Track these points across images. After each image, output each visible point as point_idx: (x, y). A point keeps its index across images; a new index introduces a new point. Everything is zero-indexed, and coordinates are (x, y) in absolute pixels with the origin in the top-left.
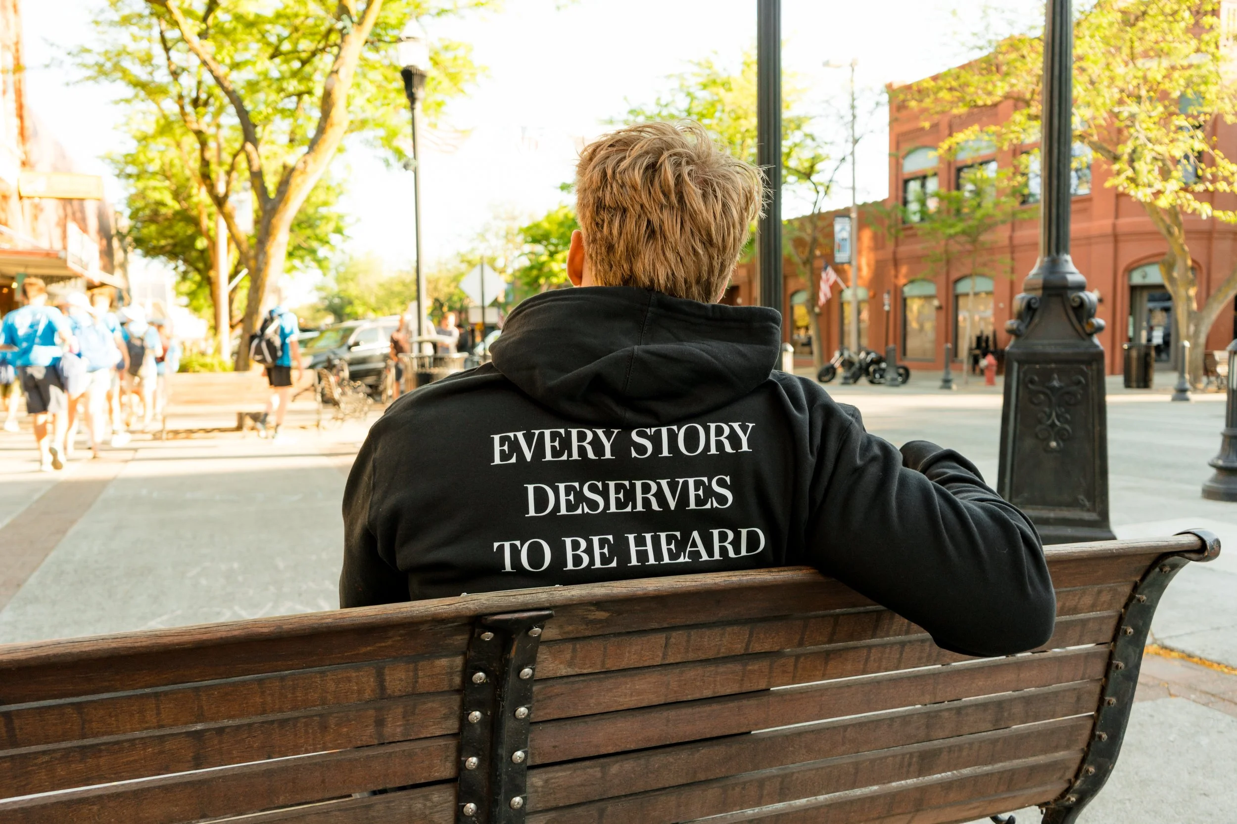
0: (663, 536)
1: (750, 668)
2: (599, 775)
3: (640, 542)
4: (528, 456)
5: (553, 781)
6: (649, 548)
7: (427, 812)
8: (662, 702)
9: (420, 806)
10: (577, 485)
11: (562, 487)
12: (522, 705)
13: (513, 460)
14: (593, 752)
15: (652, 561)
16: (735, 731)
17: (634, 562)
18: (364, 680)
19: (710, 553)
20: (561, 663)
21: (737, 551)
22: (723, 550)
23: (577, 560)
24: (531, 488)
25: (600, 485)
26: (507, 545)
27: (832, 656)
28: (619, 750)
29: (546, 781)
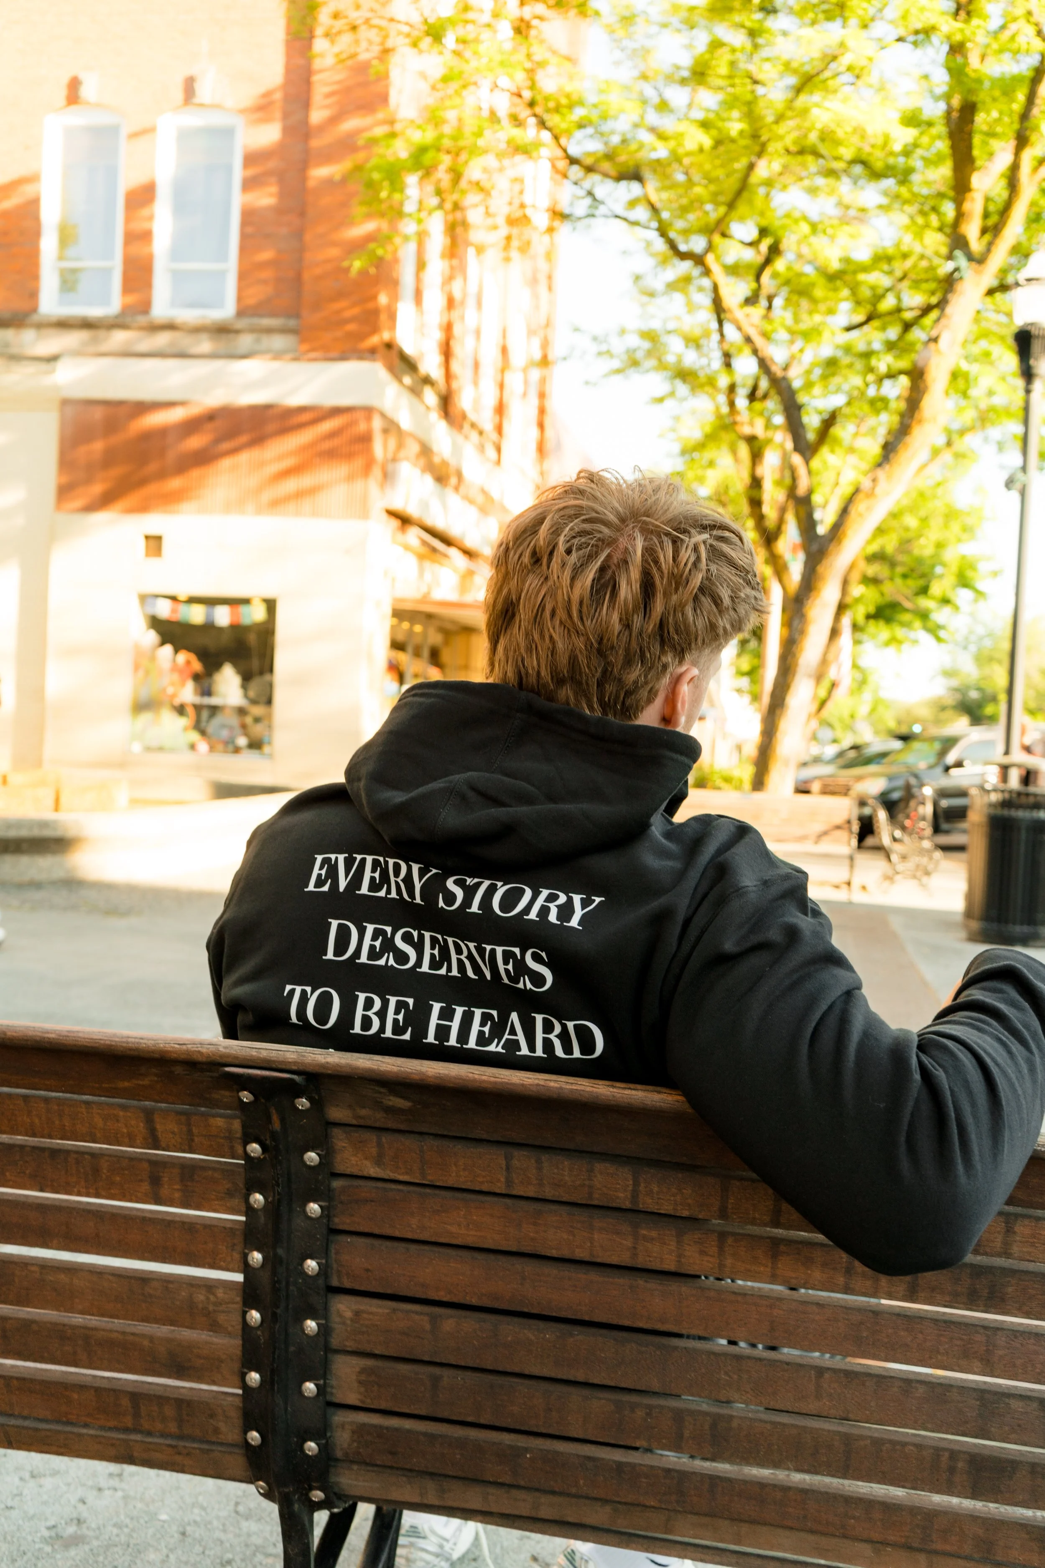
0: (478, 1013)
1: (644, 1232)
2: (428, 1327)
3: (447, 1014)
4: (343, 884)
5: (365, 1316)
6: (455, 1025)
7: (211, 1308)
8: (514, 1249)
9: (202, 1297)
10: (389, 929)
11: (370, 928)
12: (315, 1201)
13: (326, 888)
14: (420, 1294)
15: (453, 1041)
16: (626, 1323)
17: (431, 1038)
18: (133, 1122)
19: (532, 1047)
20: (366, 1159)
21: (568, 1049)
22: (548, 1045)
23: (367, 1023)
24: (335, 924)
25: (415, 934)
26: (298, 989)
27: (782, 1248)
28: (455, 1300)
29: (357, 1313)
